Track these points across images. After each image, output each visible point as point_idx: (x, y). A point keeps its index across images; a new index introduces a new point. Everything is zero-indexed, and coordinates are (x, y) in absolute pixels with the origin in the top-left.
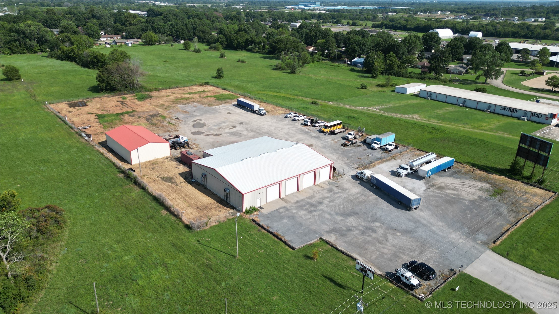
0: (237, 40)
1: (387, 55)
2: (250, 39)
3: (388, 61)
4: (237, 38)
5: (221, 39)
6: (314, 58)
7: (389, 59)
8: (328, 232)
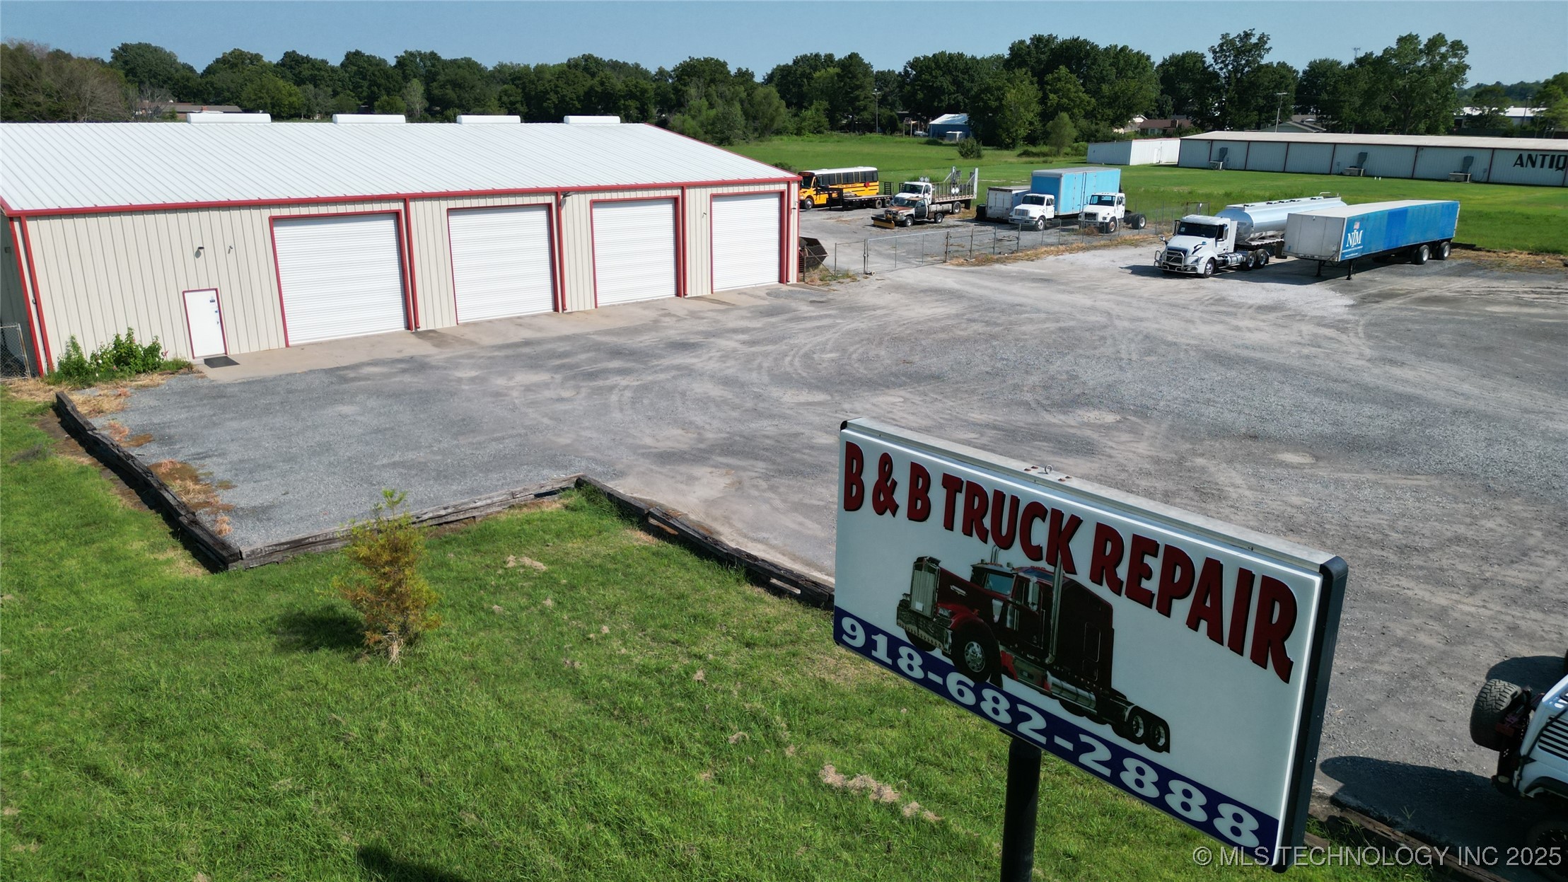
1: (1049, 77)
3: (1051, 96)
7: (1055, 92)
8: (667, 458)
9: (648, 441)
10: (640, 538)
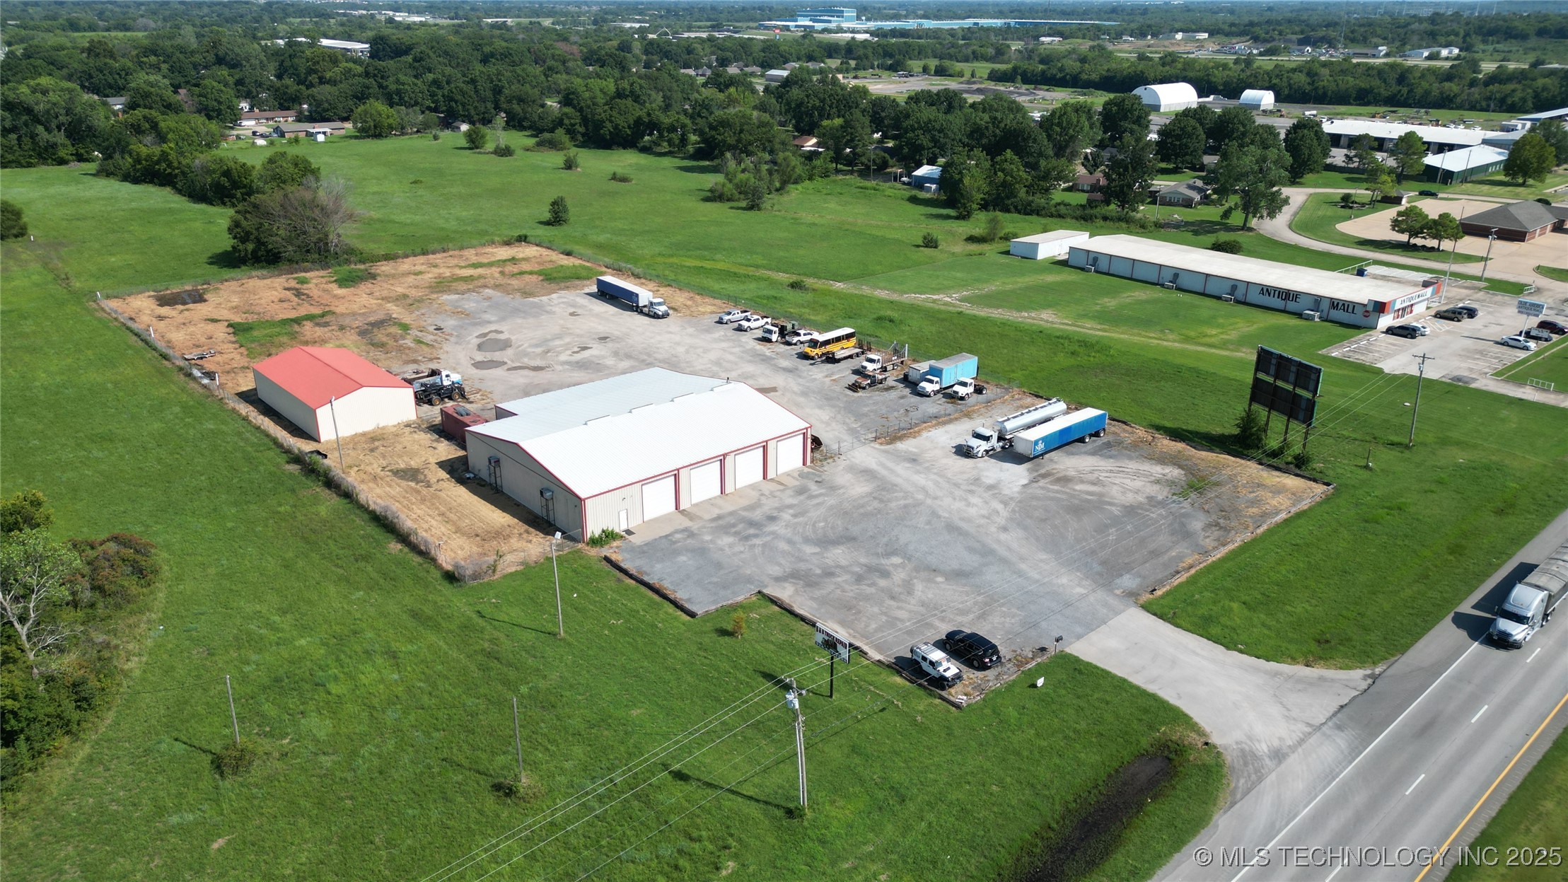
0: (611, 121)
1: (998, 158)
2: (646, 120)
3: (1000, 174)
4: (611, 116)
5: (569, 118)
6: (814, 168)
7: (1003, 170)
8: (778, 579)
9: (771, 572)
10: (777, 608)
